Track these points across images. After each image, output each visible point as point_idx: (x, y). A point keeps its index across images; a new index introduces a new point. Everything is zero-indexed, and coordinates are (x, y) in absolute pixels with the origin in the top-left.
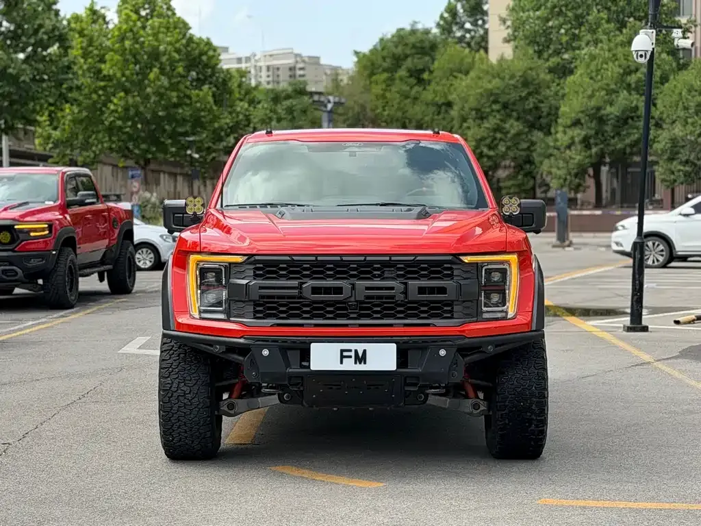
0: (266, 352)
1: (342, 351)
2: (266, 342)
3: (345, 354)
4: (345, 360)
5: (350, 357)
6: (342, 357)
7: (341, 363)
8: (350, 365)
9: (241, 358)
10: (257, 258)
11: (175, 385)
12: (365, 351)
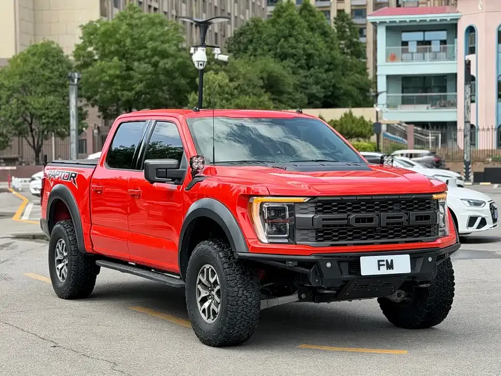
0: (329, 265)
1: (379, 261)
2: (329, 257)
3: (381, 263)
4: (381, 267)
5: (384, 265)
6: (379, 265)
7: (379, 269)
8: (384, 271)
9: (307, 270)
10: (319, 198)
11: (240, 292)
12: (392, 261)
